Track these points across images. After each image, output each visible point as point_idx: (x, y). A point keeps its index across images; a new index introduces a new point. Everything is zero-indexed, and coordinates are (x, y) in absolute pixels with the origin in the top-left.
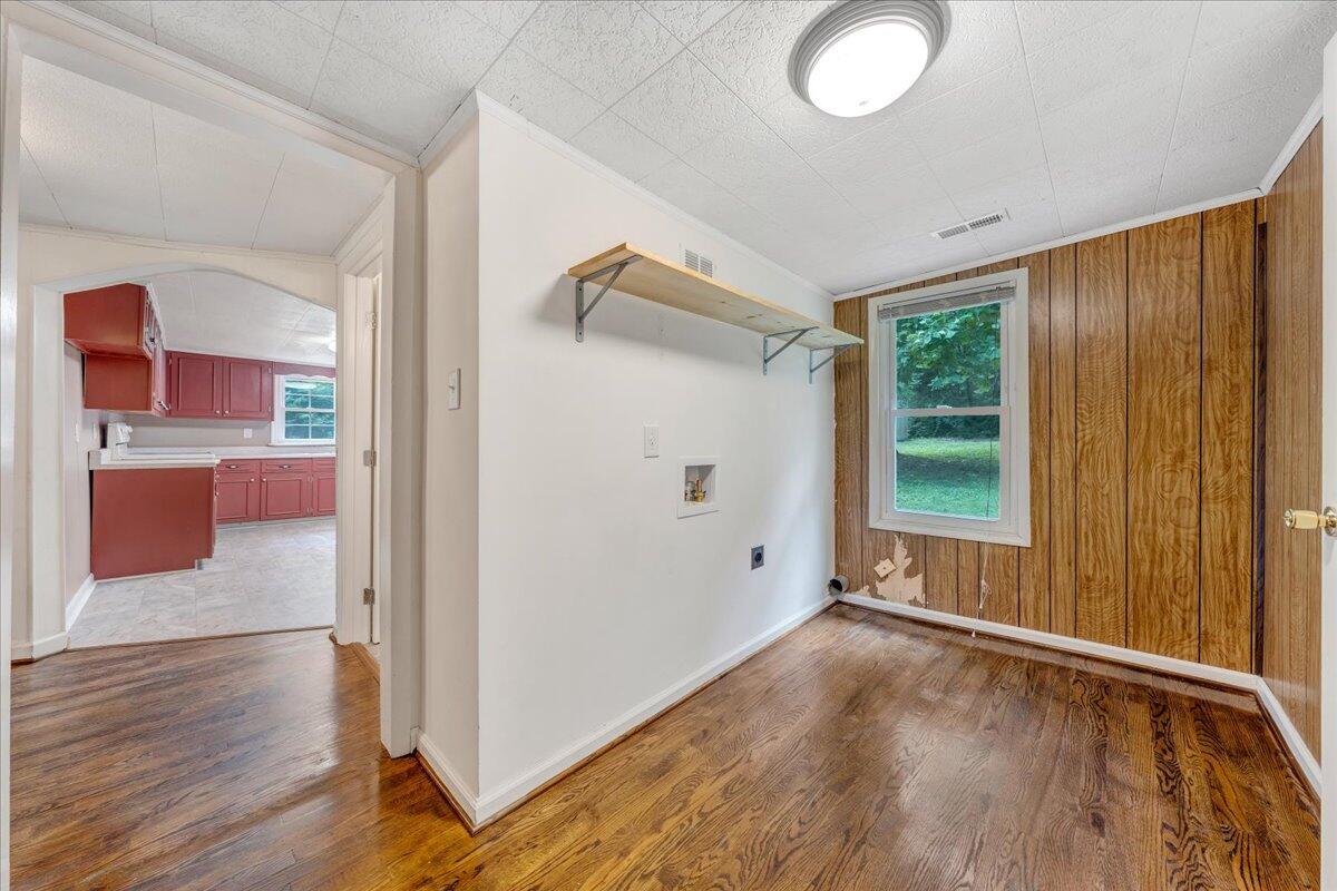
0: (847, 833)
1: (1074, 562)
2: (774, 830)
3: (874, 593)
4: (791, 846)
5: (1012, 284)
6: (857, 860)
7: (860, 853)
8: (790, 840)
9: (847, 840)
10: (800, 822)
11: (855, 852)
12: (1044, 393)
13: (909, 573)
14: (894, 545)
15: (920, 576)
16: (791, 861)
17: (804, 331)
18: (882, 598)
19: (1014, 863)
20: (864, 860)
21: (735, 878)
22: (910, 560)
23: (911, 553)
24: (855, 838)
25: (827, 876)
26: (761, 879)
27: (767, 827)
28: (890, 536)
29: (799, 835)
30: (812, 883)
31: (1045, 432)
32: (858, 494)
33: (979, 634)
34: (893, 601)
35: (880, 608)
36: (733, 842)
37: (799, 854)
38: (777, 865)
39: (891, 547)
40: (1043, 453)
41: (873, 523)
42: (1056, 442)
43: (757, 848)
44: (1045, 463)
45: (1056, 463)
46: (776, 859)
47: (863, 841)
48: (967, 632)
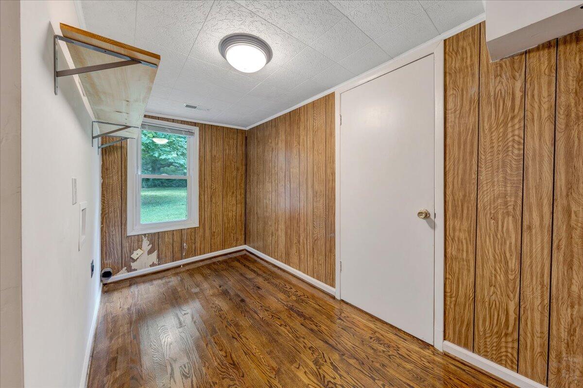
0: (233, 337)
1: (210, 228)
2: (219, 361)
3: (130, 269)
4: (229, 357)
5: (193, 131)
6: (244, 339)
7: (242, 337)
8: (226, 356)
9: (236, 339)
10: (221, 350)
11: (241, 338)
12: (203, 172)
13: (150, 252)
14: (142, 241)
15: (156, 251)
16: (235, 359)
17: (127, 127)
18: (135, 270)
19: (261, 306)
20: (245, 337)
21: (231, 383)
22: (151, 246)
23: (152, 242)
24: (236, 336)
25: (245, 349)
26: (237, 372)
27: (216, 364)
28: (139, 238)
29: (226, 352)
30: (246, 355)
31: (203, 186)
32: (119, 219)
33: (184, 265)
34: (141, 269)
35: (134, 275)
36: (214, 379)
37: (233, 355)
38: (234, 364)
39: (140, 243)
40: (203, 193)
41: (130, 233)
42: (206, 189)
43: (223, 370)
44: (203, 196)
45: (206, 196)
46: (231, 364)
47: (239, 335)
48: (179, 267)
